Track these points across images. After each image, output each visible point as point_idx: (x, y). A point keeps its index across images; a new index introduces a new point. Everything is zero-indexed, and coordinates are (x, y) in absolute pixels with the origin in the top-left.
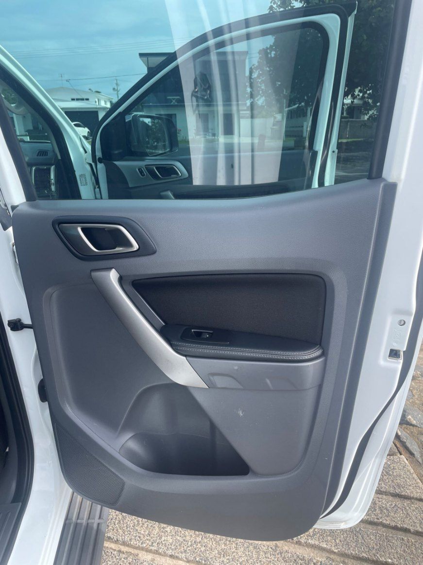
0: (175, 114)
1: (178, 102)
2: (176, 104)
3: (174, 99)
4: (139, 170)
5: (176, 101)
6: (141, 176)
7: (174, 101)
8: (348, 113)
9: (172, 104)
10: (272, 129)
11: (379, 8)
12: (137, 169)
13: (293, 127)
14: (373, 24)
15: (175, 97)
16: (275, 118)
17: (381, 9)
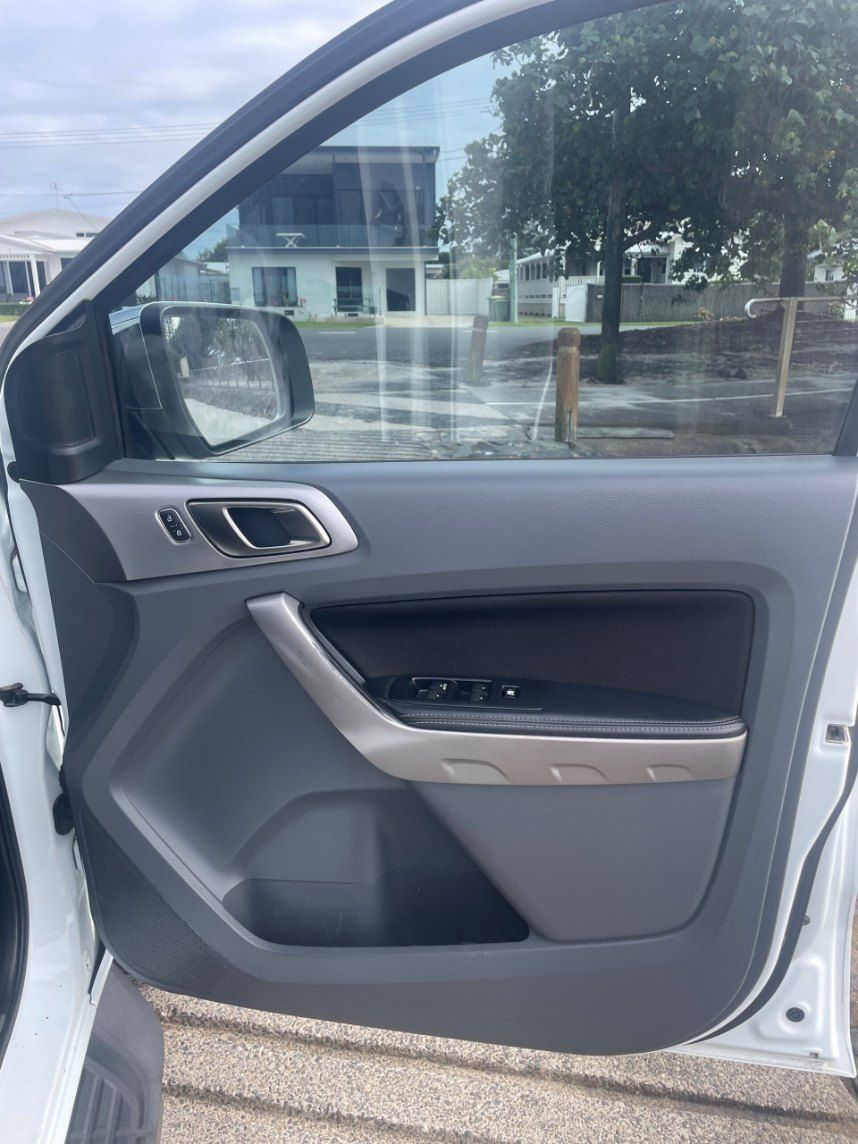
0: (294, 269)
1: (298, 245)
2: (295, 247)
3: (290, 238)
4: (164, 516)
5: (294, 242)
6: (173, 542)
7: (291, 242)
8: (638, 272)
9: (287, 247)
10: (491, 300)
11: (732, 54)
12: (157, 516)
13: (532, 297)
14: (719, 86)
15: (292, 234)
16: (495, 278)
17: (737, 56)
